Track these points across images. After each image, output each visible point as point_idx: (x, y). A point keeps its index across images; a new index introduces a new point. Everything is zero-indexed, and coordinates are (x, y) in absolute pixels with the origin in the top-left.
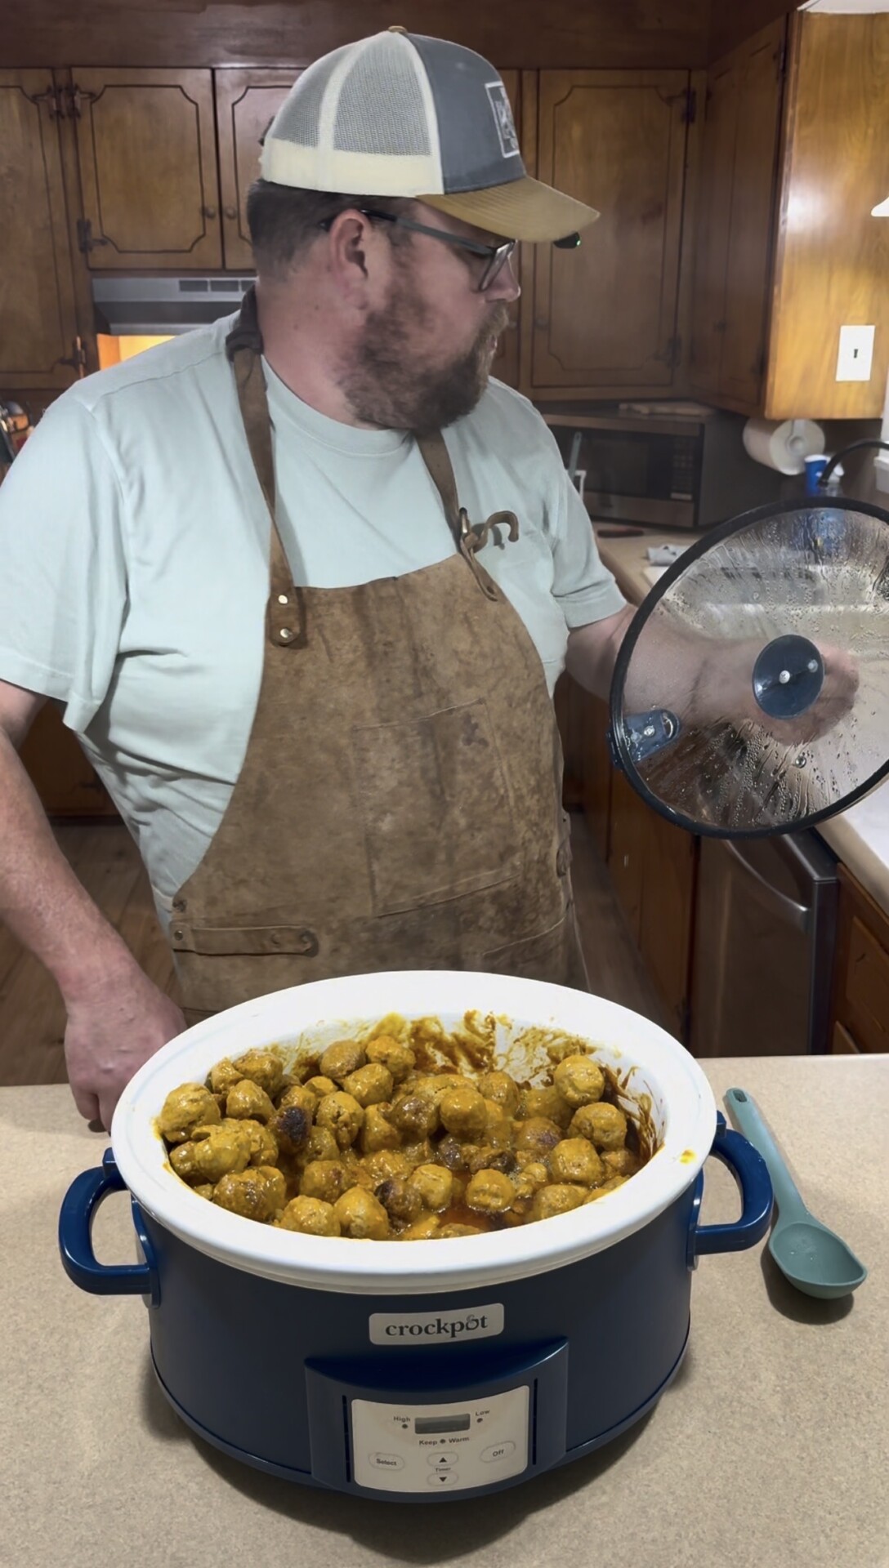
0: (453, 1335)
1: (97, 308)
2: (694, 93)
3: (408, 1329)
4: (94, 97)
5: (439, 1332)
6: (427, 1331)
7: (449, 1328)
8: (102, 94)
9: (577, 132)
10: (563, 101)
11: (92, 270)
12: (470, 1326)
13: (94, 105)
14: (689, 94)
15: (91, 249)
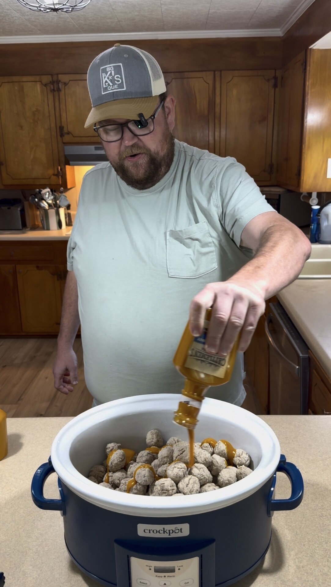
0: (169, 535)
2: (277, 78)
3: (152, 531)
4: (65, 84)
5: (164, 533)
6: (159, 532)
7: (168, 532)
8: (69, 83)
9: (235, 92)
10: (230, 82)
11: (64, 143)
12: (176, 531)
13: (66, 87)
14: (275, 78)
15: (64, 136)
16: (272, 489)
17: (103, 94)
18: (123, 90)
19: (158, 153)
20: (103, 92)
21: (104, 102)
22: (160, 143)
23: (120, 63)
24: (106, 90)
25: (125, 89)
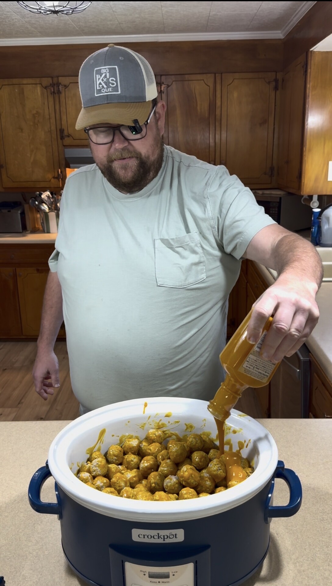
0: (164, 540)
1: (66, 159)
2: (278, 80)
3: (147, 536)
4: (66, 87)
5: (158, 538)
6: (154, 538)
7: (162, 537)
8: (69, 86)
9: (235, 94)
10: (230, 84)
11: (64, 146)
12: (171, 537)
13: (66, 89)
14: (276, 81)
15: (64, 139)
16: (270, 495)
17: (96, 95)
18: (117, 94)
19: (148, 157)
20: (97, 94)
21: (97, 104)
22: (151, 147)
23: (116, 65)
24: (99, 91)
25: (119, 93)
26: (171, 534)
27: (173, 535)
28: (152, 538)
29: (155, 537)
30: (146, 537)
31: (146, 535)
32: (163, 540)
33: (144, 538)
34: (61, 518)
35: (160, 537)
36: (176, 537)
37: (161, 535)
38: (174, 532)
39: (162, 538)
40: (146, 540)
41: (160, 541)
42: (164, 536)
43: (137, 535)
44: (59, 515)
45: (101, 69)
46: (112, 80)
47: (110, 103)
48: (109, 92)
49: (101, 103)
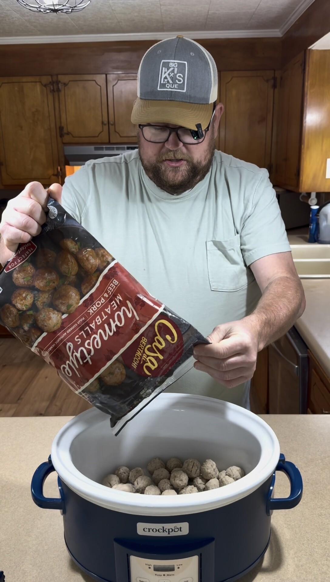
17: (159, 89)
18: (182, 92)
23: (185, 61)
24: (163, 86)
25: (185, 91)
26: (176, 527)
27: (178, 528)
28: (157, 531)
29: (160, 530)
30: (151, 530)
31: (151, 529)
32: (168, 533)
33: (149, 531)
34: (64, 513)
35: (165, 530)
36: (181, 531)
37: (166, 529)
38: (179, 525)
39: (166, 532)
40: (151, 534)
41: (165, 534)
42: (169, 530)
43: (142, 529)
44: (62, 510)
45: (169, 62)
46: (179, 76)
47: (173, 101)
48: (174, 88)
49: (163, 99)
